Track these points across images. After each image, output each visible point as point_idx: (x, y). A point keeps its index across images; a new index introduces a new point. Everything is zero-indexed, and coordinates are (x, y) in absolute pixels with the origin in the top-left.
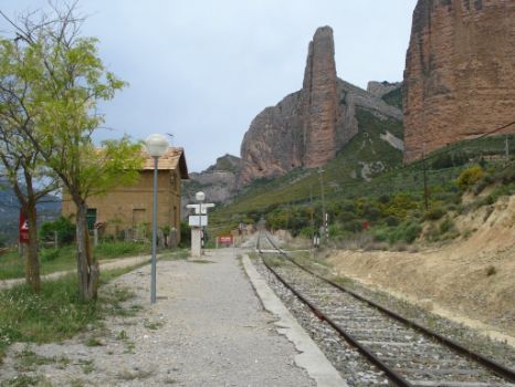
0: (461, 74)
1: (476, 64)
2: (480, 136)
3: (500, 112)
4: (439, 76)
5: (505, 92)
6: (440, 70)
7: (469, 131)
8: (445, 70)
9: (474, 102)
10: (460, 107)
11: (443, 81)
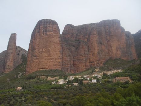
0: (40, 52)
1: (44, 50)
2: (44, 69)
3: (50, 63)
4: (35, 52)
5: (51, 58)
6: (36, 50)
7: (41, 68)
8: (36, 51)
9: (43, 60)
10: (39, 61)
11: (36, 53)
